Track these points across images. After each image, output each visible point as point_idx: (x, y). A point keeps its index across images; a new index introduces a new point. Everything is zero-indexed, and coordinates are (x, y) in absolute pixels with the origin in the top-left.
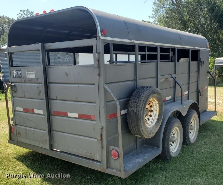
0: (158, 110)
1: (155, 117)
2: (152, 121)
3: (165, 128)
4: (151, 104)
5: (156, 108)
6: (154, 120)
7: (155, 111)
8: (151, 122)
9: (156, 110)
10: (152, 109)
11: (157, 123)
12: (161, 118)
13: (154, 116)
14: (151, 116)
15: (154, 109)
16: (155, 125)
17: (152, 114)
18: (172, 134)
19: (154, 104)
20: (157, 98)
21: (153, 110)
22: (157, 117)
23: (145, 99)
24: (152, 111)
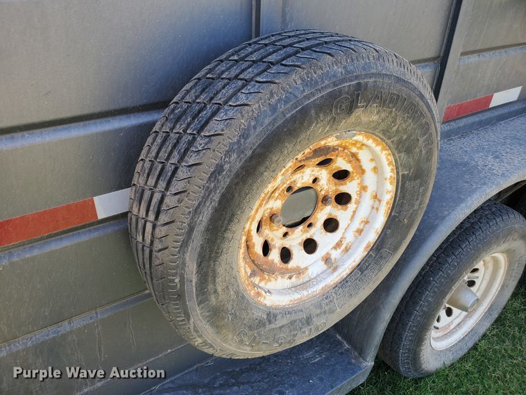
0: (388, 197)
1: (360, 232)
2: (335, 254)
3: (423, 269)
4: (341, 164)
5: (380, 183)
6: (347, 250)
7: (367, 201)
8: (327, 260)
9: (375, 197)
10: (350, 187)
11: (361, 268)
12: (400, 243)
13: (356, 225)
14: (331, 225)
15: (364, 188)
16: (344, 282)
17: (342, 214)
18: (466, 277)
19: (367, 164)
20: (385, 134)
21: (354, 197)
22: (372, 237)
23: (235, 163)
24: (343, 199)
